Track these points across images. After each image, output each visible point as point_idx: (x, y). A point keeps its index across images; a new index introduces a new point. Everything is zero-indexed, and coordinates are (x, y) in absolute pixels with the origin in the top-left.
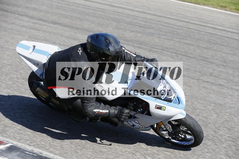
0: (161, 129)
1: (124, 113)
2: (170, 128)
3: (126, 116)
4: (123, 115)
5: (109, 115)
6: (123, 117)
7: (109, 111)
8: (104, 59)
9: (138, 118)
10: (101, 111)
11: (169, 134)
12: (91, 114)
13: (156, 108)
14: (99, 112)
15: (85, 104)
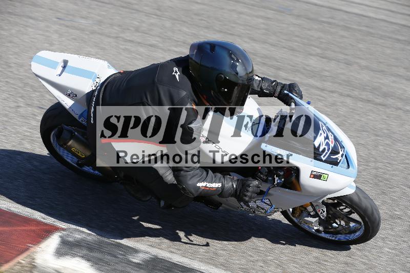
0: (305, 214)
1: (250, 186)
2: (324, 212)
3: (253, 192)
4: (248, 191)
5: (222, 192)
6: (249, 194)
7: (222, 185)
8: (226, 90)
9: (271, 195)
10: (209, 185)
11: (321, 222)
12: (193, 191)
13: (312, 176)
14: (206, 187)
15: (182, 172)
